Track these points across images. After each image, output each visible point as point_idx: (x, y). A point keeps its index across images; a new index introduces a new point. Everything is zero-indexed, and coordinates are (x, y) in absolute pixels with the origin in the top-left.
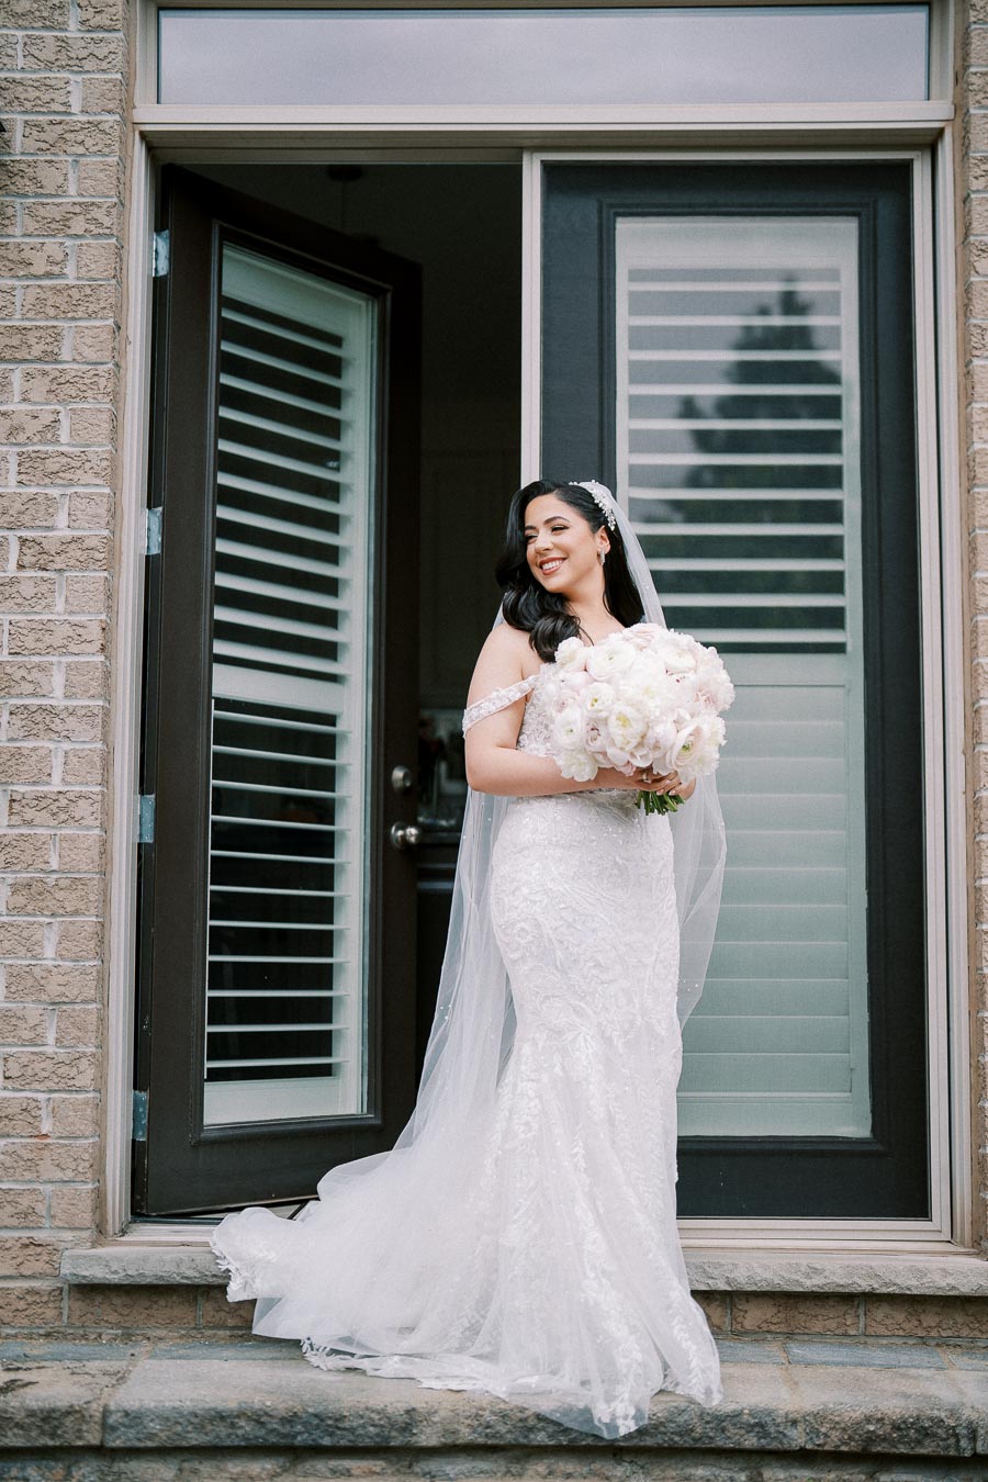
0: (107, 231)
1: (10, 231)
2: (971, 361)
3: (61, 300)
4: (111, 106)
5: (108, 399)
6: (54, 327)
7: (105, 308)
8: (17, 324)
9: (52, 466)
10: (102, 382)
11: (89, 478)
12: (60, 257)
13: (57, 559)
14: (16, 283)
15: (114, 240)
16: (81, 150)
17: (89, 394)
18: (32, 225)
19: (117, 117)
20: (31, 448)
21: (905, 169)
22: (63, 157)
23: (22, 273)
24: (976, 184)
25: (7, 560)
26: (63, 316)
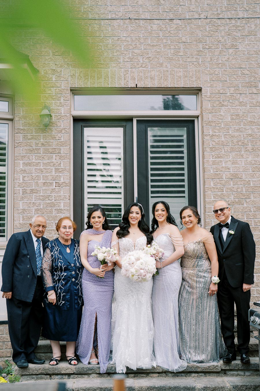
0: (68, 132)
1: (52, 132)
3: (61, 143)
4: (68, 112)
5: (68, 159)
7: (68, 145)
8: (54, 147)
9: (60, 170)
10: (68, 157)
11: (66, 172)
12: (61, 137)
13: (61, 185)
14: (54, 141)
15: (69, 134)
16: (63, 119)
17: (66, 159)
18: (56, 132)
19: (69, 114)
20: (57, 168)
21: (193, 121)
22: (61, 121)
23: (54, 139)
24: (204, 125)
25: (53, 185)
26: (61, 146)
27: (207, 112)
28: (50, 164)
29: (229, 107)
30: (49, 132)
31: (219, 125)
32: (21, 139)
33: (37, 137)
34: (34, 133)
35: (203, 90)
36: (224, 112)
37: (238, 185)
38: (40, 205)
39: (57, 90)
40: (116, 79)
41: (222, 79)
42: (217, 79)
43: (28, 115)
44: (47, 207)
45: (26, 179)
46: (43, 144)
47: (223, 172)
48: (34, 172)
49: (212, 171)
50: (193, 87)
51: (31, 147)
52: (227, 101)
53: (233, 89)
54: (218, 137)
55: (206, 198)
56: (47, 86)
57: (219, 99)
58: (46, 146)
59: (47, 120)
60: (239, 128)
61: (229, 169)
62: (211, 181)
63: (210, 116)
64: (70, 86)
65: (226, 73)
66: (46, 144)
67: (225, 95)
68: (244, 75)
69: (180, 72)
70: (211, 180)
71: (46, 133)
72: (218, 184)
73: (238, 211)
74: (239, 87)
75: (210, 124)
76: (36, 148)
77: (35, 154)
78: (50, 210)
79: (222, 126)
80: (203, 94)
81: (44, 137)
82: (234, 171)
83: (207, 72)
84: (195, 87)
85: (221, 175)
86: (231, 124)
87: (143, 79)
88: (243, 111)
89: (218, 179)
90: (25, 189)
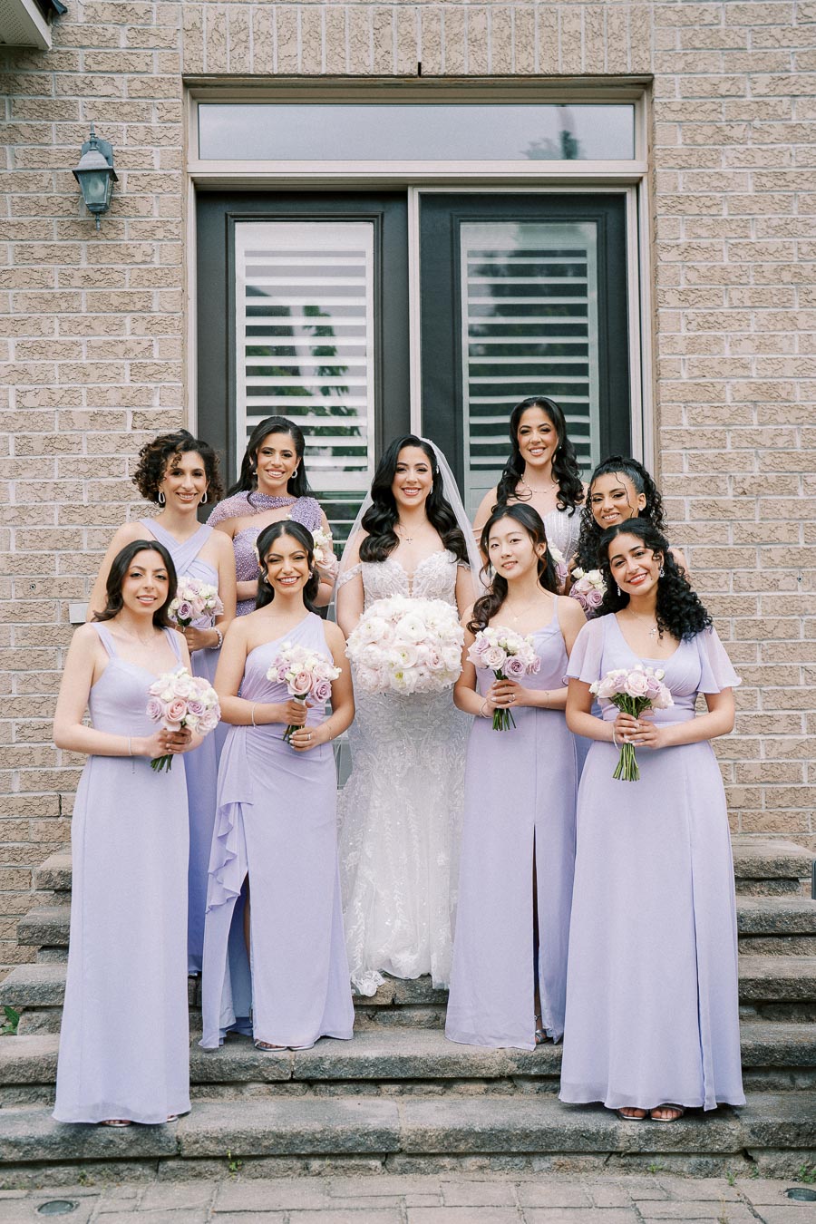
0: (177, 237)
1: (121, 237)
3: (151, 277)
4: (176, 165)
5: (179, 333)
6: (148, 292)
7: (176, 281)
8: (127, 290)
9: (150, 370)
10: (176, 323)
11: (171, 378)
12: (150, 252)
13: (155, 423)
14: (126, 267)
15: (180, 242)
16: (160, 190)
17: (169, 330)
18: (133, 234)
19: (180, 171)
20: (137, 361)
21: (622, 197)
22: (150, 195)
23: (128, 261)
24: (660, 211)
25: (126, 425)
26: (153, 285)
27: (672, 163)
28: (115, 349)
29: (750, 145)
30: (109, 237)
31: (714, 211)
32: (11, 261)
33: (66, 253)
34: (55, 237)
35: (656, 84)
36: (731, 166)
37: (778, 423)
38: (78, 491)
39: (137, 85)
40: (347, 47)
41: (730, 43)
42: (708, 41)
43: (31, 172)
44: (105, 499)
45: (29, 400)
46: (87, 278)
47: (726, 378)
48: (57, 377)
49: (684, 375)
50: (621, 75)
51: (47, 287)
52: (746, 123)
53: (764, 78)
54: (707, 255)
55: (663, 468)
56: (101, 68)
57: (713, 116)
58: (97, 284)
59: (98, 190)
60: (784, 221)
61: (745, 367)
62: (683, 409)
63: (681, 178)
64: (182, 70)
65: (744, 20)
66: (98, 276)
67: (737, 99)
68: (808, 26)
69: (578, 16)
70: (682, 405)
71: (99, 239)
72: (708, 421)
73: (776, 516)
74: (787, 71)
75: (680, 207)
76: (63, 290)
77: (59, 315)
78: (115, 511)
79: (725, 213)
80: (656, 100)
81: (92, 251)
82: (763, 373)
83: (674, 17)
84: (628, 72)
85: (719, 387)
86: (755, 208)
87: (444, 43)
88: (800, 159)
89: (708, 402)
90: (24, 437)
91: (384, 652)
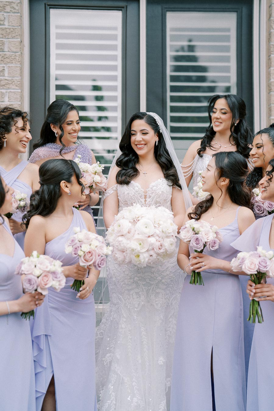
0: (17, 11)
2: (270, 55)
3: (3, 32)
5: (19, 63)
6: (2, 41)
7: (17, 35)
9: (3, 83)
10: (17, 58)
11: (14, 87)
12: (3, 19)
15: (19, 14)
17: (13, 61)
26: (5, 37)
91: (128, 242)
